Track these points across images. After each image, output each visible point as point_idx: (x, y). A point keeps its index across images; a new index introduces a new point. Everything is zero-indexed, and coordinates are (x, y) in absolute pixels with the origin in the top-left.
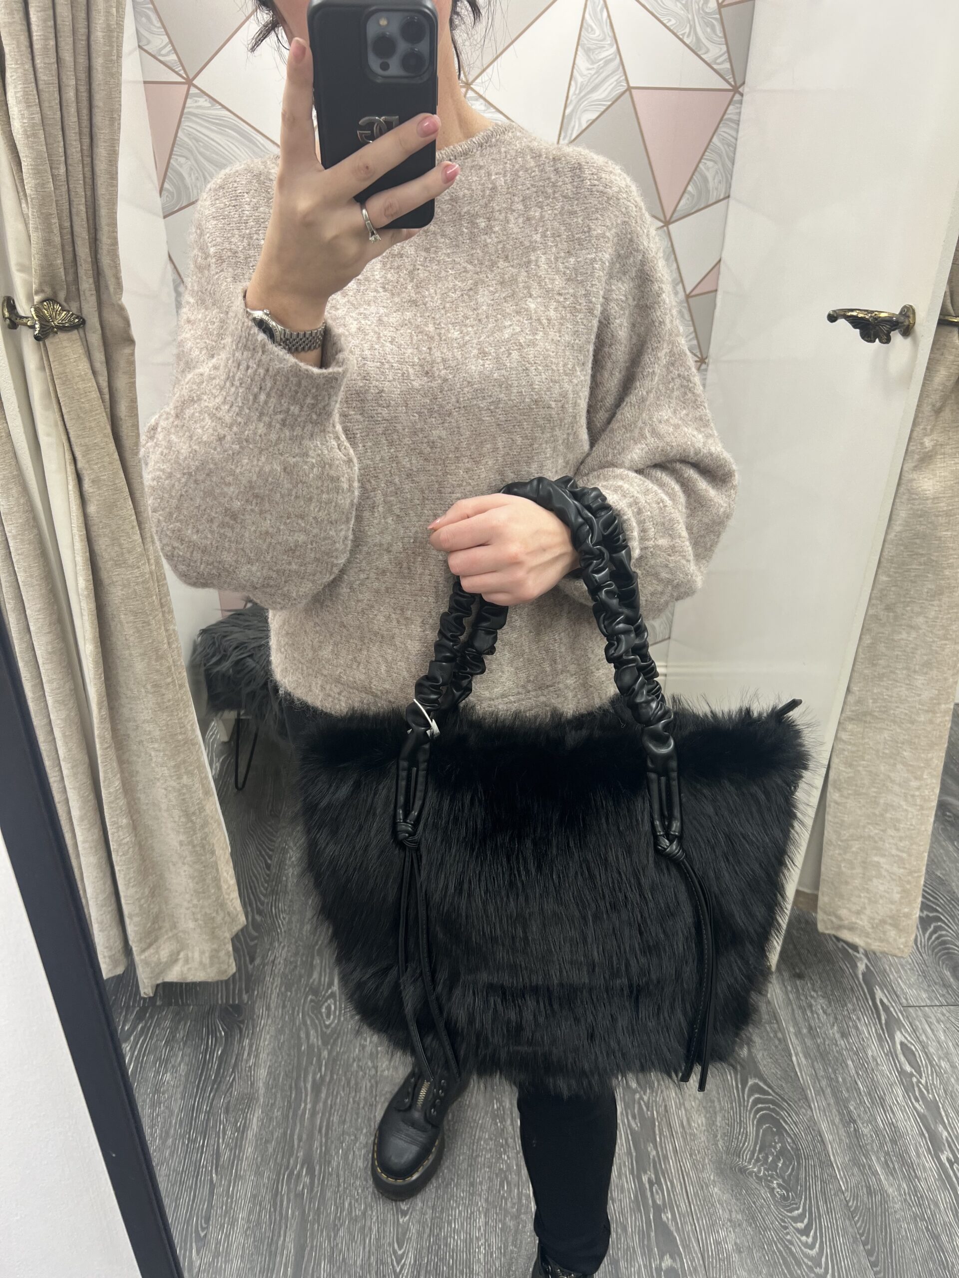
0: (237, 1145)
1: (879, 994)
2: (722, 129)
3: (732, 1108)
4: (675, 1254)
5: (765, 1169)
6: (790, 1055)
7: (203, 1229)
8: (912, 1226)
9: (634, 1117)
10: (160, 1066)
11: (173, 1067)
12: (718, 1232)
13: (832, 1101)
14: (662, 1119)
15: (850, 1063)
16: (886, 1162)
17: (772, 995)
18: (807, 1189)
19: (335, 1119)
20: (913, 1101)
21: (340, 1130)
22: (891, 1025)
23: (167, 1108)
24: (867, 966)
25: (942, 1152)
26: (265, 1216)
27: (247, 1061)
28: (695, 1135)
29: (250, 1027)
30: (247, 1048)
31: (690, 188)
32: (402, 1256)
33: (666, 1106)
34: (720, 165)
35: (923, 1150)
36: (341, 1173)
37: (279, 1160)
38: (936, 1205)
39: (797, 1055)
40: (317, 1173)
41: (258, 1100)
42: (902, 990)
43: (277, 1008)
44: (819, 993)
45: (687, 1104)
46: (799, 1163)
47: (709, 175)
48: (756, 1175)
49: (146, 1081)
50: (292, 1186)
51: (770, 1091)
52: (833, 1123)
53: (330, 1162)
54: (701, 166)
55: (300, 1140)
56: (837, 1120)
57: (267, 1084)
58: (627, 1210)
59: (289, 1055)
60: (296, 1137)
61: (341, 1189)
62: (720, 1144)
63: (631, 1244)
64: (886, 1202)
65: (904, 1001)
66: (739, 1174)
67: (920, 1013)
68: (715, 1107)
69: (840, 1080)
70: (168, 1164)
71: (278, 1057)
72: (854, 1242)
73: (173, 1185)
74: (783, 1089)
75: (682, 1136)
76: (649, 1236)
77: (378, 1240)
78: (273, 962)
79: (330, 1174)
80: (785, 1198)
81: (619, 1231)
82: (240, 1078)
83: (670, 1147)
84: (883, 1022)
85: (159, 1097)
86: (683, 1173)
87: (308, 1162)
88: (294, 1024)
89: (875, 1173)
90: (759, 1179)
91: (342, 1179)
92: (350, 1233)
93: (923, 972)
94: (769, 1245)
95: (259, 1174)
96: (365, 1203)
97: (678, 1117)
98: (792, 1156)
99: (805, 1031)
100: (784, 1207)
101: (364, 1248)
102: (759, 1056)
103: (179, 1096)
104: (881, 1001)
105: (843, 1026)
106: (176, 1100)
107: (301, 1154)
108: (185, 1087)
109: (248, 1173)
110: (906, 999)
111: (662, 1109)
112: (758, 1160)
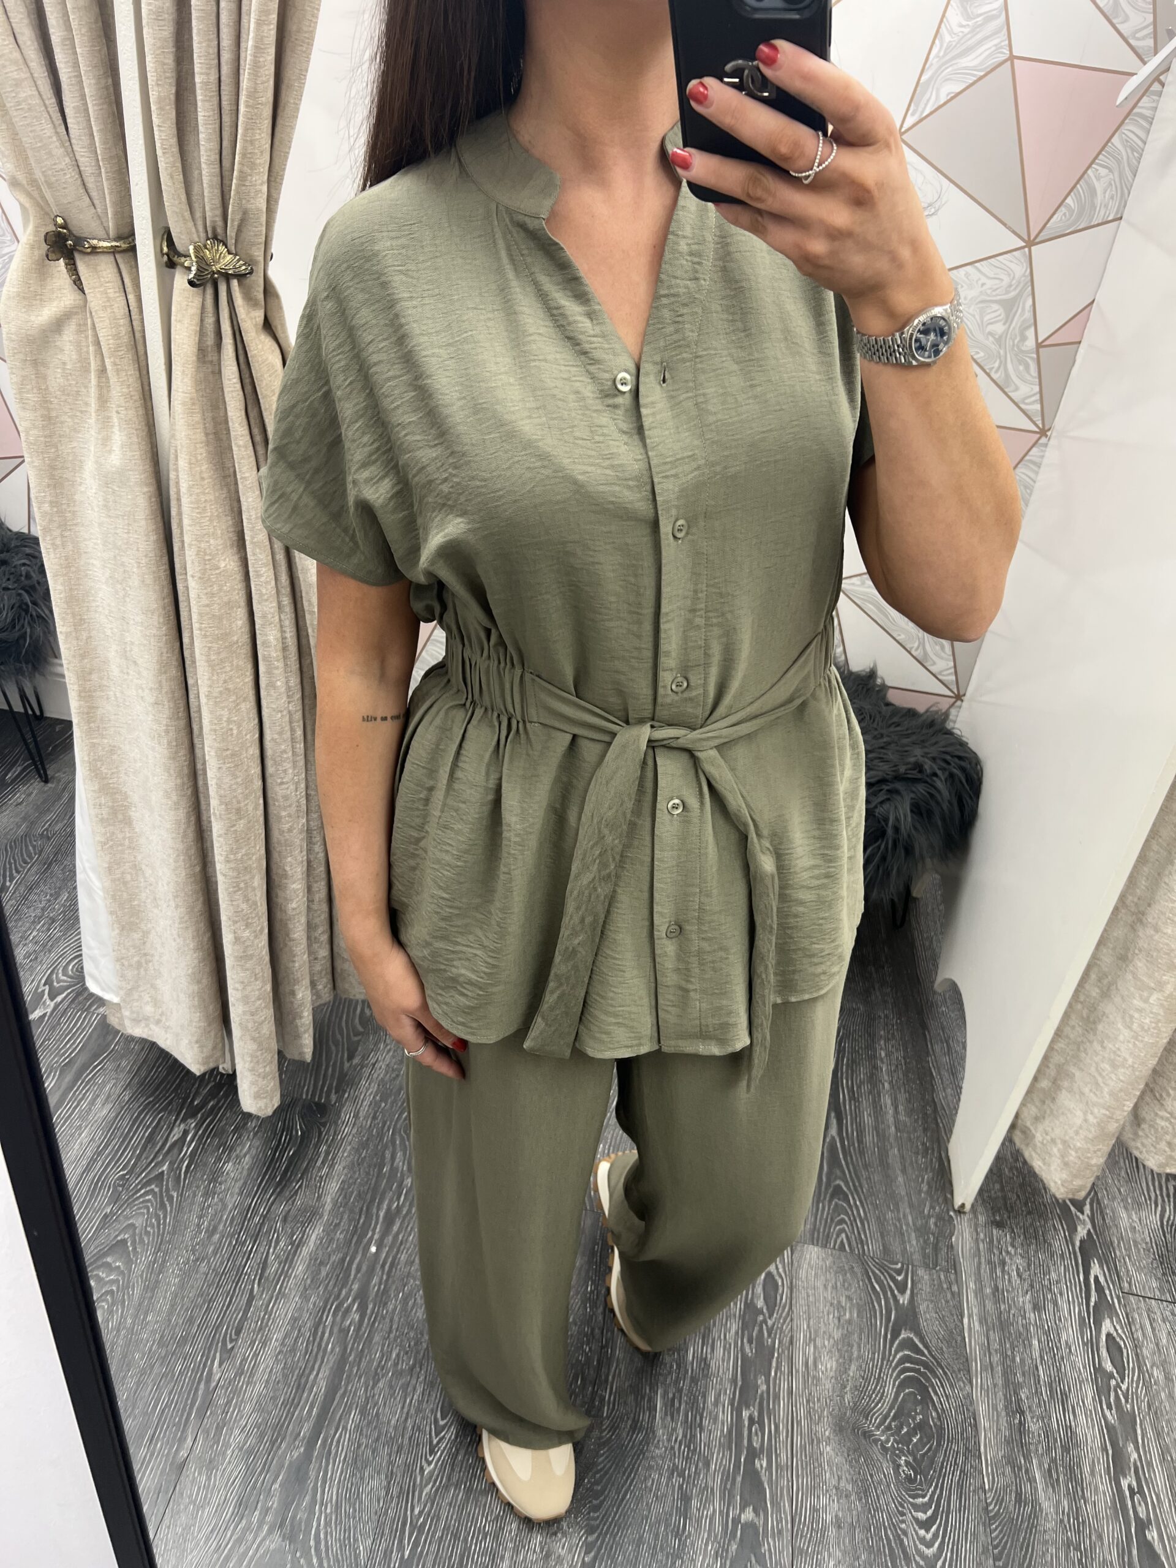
0: (289, 1260)
1: (1096, 1269)
2: (1128, 126)
3: (873, 1359)
4: (760, 1507)
5: (895, 1440)
6: (962, 1316)
7: (231, 1341)
8: (1062, 1555)
9: (750, 1342)
10: (223, 1152)
11: (237, 1157)
12: (819, 1497)
13: (1000, 1383)
14: (783, 1352)
15: (1035, 1342)
16: (1050, 1470)
17: (957, 1239)
18: (941, 1475)
19: (403, 1257)
20: (1105, 1407)
21: (407, 1270)
22: (1102, 1310)
23: (221, 1200)
24: (1089, 1231)
25: (1125, 1476)
26: (302, 1343)
27: (320, 1169)
28: (818, 1380)
29: (332, 1132)
30: (322, 1155)
31: (1069, 201)
32: (443, 1428)
33: (792, 1337)
34: (1116, 174)
35: (1101, 1468)
36: (396, 1318)
37: (330, 1288)
38: (1100, 1537)
39: (970, 1316)
40: (369, 1311)
41: (321, 1216)
42: (1128, 1271)
43: (366, 1118)
44: (1019, 1251)
45: (819, 1342)
46: (939, 1444)
47: (1099, 187)
48: (882, 1445)
49: (205, 1165)
50: (339, 1318)
51: (926, 1352)
52: (995, 1407)
53: (386, 1304)
54: (1090, 172)
55: (358, 1270)
56: (1001, 1406)
57: (335, 1203)
58: (715, 1443)
59: (368, 1174)
60: (354, 1266)
61: (392, 1336)
62: (848, 1397)
63: (710, 1483)
64: (1036, 1517)
65: (1126, 1285)
66: (862, 1438)
67: (1142, 1305)
68: (852, 1354)
69: (1018, 1359)
70: (208, 1262)
71: (355, 1173)
72: (983, 1553)
73: (209, 1286)
74: (942, 1353)
75: (804, 1377)
76: (734, 1480)
77: (420, 1402)
78: (374, 1065)
79: (384, 1318)
80: (911, 1480)
81: (700, 1464)
82: (307, 1186)
83: (784, 1386)
84: (1092, 1304)
85: (214, 1187)
86: (793, 1420)
87: (362, 1297)
88: (381, 1139)
89: (1032, 1480)
90: (885, 1449)
91: (394, 1327)
92: (391, 1387)
93: (1161, 1256)
94: (876, 1528)
95: (305, 1297)
96: (415, 1360)
97: (804, 1354)
98: (932, 1433)
99: (988, 1291)
100: (907, 1490)
101: (403, 1408)
102: (922, 1308)
103: (237, 1190)
104: (1096, 1278)
105: (1039, 1297)
106: (232, 1195)
107: (356, 1287)
108: (245, 1183)
109: (293, 1293)
110: (1130, 1284)
111: (786, 1340)
112: (889, 1428)
